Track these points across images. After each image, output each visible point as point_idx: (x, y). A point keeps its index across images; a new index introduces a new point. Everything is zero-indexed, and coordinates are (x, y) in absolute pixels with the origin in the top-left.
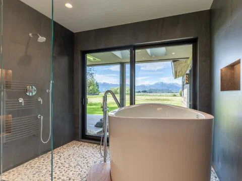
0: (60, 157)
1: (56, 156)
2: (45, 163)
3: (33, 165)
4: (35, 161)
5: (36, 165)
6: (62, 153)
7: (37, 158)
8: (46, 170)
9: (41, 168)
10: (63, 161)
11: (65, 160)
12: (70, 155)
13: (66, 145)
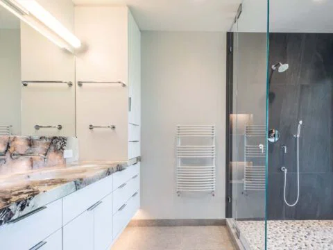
0: (309, 234)
1: (304, 230)
2: (286, 232)
3: (272, 227)
4: (277, 223)
5: (275, 229)
6: (314, 231)
7: (279, 221)
8: (283, 241)
9: (279, 235)
10: (309, 242)
11: (314, 243)
12: (324, 239)
13: (325, 222)
